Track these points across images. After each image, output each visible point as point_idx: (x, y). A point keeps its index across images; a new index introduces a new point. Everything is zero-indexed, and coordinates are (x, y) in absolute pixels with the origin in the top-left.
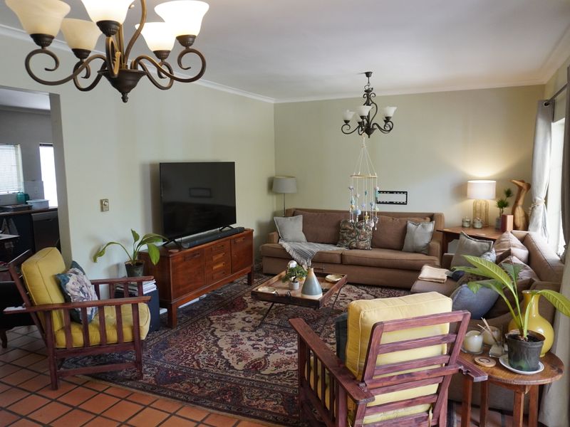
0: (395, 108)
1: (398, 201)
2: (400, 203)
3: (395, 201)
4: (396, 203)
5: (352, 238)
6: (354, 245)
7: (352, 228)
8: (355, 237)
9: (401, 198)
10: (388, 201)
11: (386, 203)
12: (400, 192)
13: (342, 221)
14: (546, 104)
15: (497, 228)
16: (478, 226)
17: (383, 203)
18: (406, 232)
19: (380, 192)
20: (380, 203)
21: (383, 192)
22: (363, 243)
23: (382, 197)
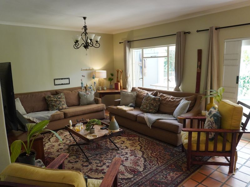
0: (100, 37)
1: (65, 83)
2: (66, 84)
3: (64, 83)
4: (65, 84)
5: (59, 104)
6: (61, 108)
7: (56, 99)
8: (60, 104)
9: (66, 81)
10: (61, 83)
11: (60, 85)
12: (66, 79)
13: (46, 97)
14: (128, 42)
15: (110, 89)
16: (105, 89)
17: (58, 85)
18: (79, 97)
19: (56, 79)
20: (57, 85)
21: (58, 79)
22: (65, 106)
23: (57, 82)
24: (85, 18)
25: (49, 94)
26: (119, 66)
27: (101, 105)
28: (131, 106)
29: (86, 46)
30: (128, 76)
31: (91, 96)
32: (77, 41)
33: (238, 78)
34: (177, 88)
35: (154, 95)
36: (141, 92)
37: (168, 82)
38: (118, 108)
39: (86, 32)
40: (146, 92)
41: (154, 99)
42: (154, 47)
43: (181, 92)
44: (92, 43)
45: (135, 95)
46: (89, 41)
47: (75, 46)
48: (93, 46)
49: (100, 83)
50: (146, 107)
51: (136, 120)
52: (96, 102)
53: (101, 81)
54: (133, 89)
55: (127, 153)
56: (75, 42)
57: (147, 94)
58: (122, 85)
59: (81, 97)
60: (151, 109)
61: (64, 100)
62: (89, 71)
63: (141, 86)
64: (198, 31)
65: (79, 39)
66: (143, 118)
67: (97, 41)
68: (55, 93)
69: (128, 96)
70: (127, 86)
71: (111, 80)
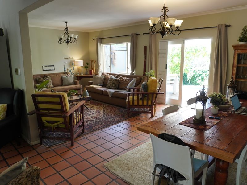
0: (77, 36)
1: (51, 69)
2: (52, 70)
4: (51, 70)
6: (49, 87)
8: (48, 84)
9: (52, 68)
10: (48, 69)
11: (47, 70)
12: (52, 66)
13: (37, 79)
14: (100, 39)
15: (86, 75)
16: (82, 74)
17: (46, 70)
18: (62, 79)
19: (44, 66)
20: (44, 70)
21: (45, 66)
22: (51, 86)
23: (45, 68)
24: (66, 22)
25: (39, 77)
26: (93, 57)
27: (78, 86)
28: (100, 85)
29: (67, 42)
30: (100, 64)
31: (71, 79)
32: (61, 39)
33: (166, 65)
34: (132, 73)
35: (116, 77)
36: (108, 76)
37: (127, 69)
38: (90, 87)
39: (67, 32)
40: (111, 75)
41: (115, 80)
42: (118, 44)
43: (135, 75)
44: (71, 40)
45: (104, 78)
46: (70, 38)
47: (59, 41)
48: (72, 42)
49: (78, 70)
50: (110, 85)
51: (102, 94)
52: (75, 83)
53: (79, 68)
54: (103, 74)
55: (94, 111)
56: (60, 39)
57: (111, 77)
58: (95, 72)
59: (64, 80)
60: (113, 86)
61: (50, 82)
62: (70, 60)
63: (109, 72)
64: (144, 34)
65: (63, 37)
66: (107, 92)
67: (75, 39)
68: (44, 76)
69: (98, 78)
70: (99, 73)
71: (87, 68)
